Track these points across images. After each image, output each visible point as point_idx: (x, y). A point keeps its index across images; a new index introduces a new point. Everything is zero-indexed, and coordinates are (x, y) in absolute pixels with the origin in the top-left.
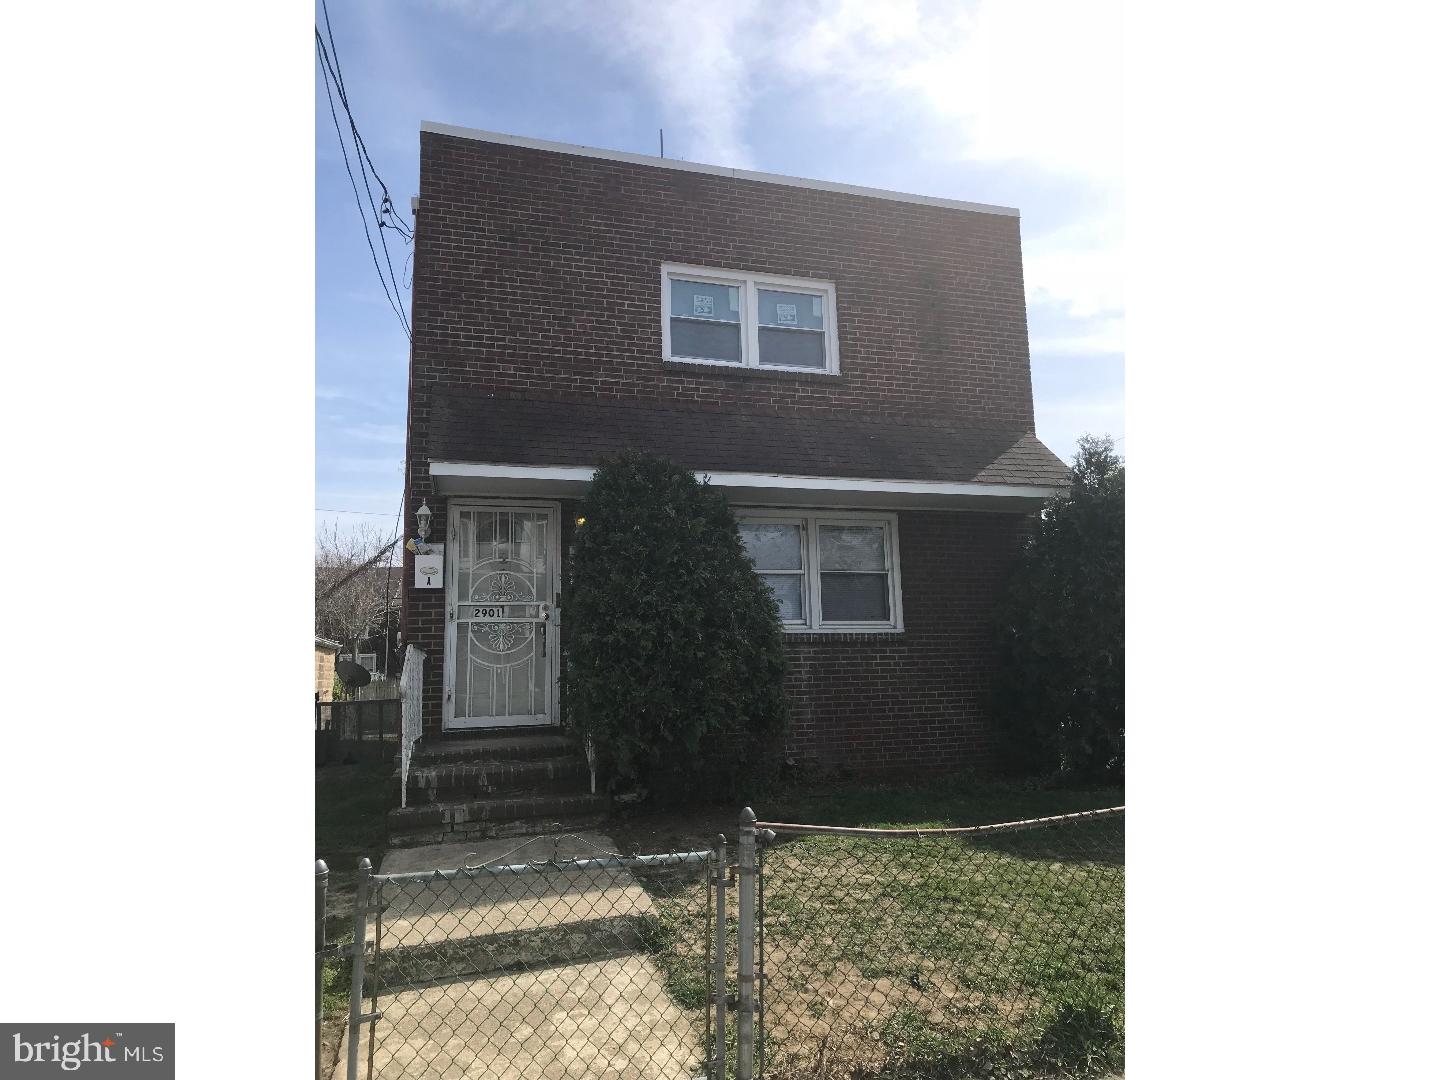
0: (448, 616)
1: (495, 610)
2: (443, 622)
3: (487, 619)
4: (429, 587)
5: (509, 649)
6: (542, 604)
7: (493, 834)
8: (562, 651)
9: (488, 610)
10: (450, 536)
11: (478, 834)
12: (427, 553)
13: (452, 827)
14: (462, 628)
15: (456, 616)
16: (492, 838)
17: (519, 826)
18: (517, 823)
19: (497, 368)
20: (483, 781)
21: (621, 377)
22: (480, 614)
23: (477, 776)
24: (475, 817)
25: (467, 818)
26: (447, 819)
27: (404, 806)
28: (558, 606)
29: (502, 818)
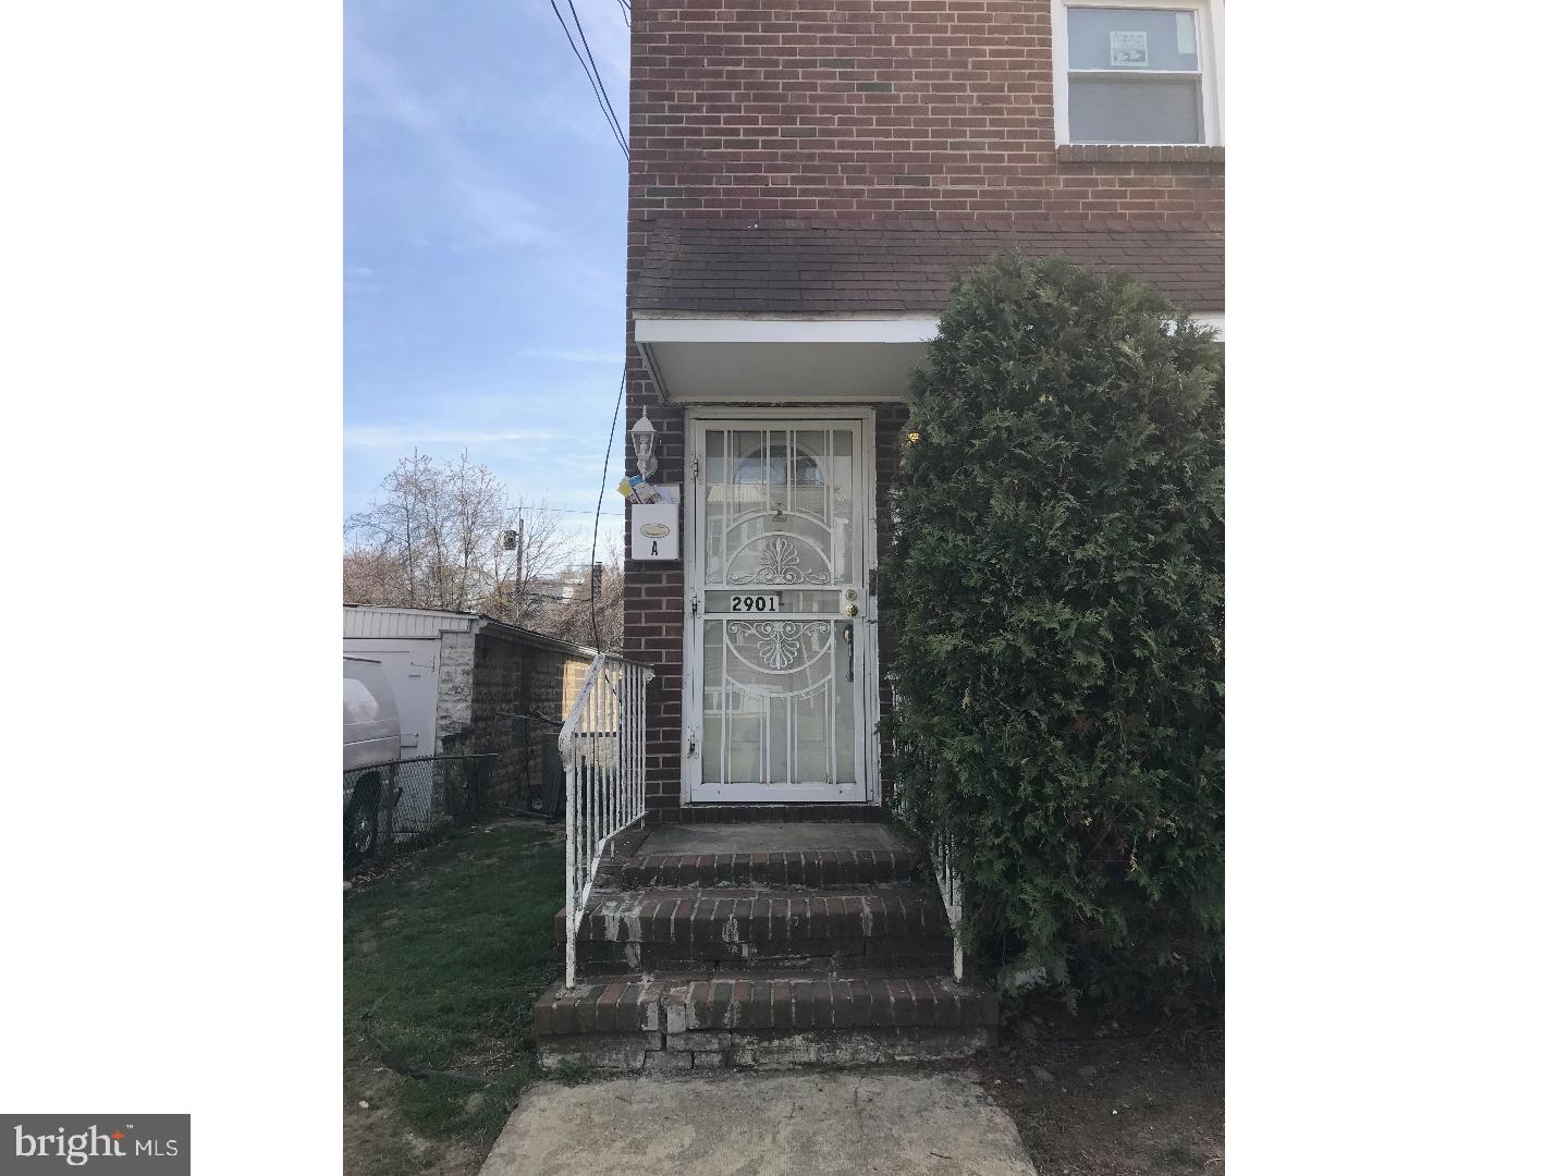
0: (688, 609)
1: (767, 599)
2: (680, 618)
3: (755, 615)
4: (655, 557)
5: (790, 666)
6: (845, 589)
7: (747, 1059)
8: (883, 671)
9: (754, 598)
10: (689, 473)
11: (717, 1059)
12: (651, 501)
13: (664, 1040)
14: (711, 633)
15: (701, 608)
16: (743, 1068)
17: (802, 1048)
18: (798, 1040)
19: (764, 180)
20: (731, 933)
21: (980, 181)
22: (742, 606)
23: (720, 923)
24: (709, 1020)
25: (694, 1023)
26: (653, 1024)
27: (570, 983)
28: (872, 593)
29: (767, 1024)
